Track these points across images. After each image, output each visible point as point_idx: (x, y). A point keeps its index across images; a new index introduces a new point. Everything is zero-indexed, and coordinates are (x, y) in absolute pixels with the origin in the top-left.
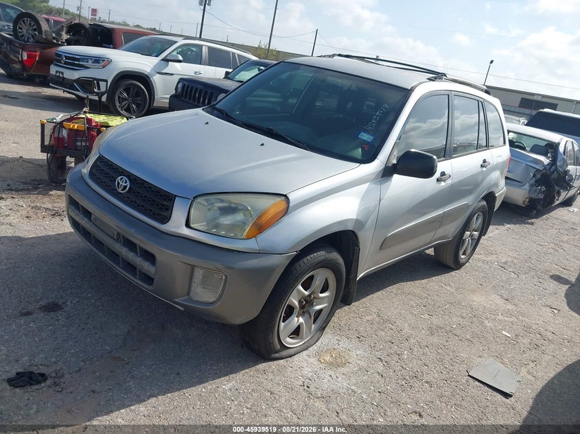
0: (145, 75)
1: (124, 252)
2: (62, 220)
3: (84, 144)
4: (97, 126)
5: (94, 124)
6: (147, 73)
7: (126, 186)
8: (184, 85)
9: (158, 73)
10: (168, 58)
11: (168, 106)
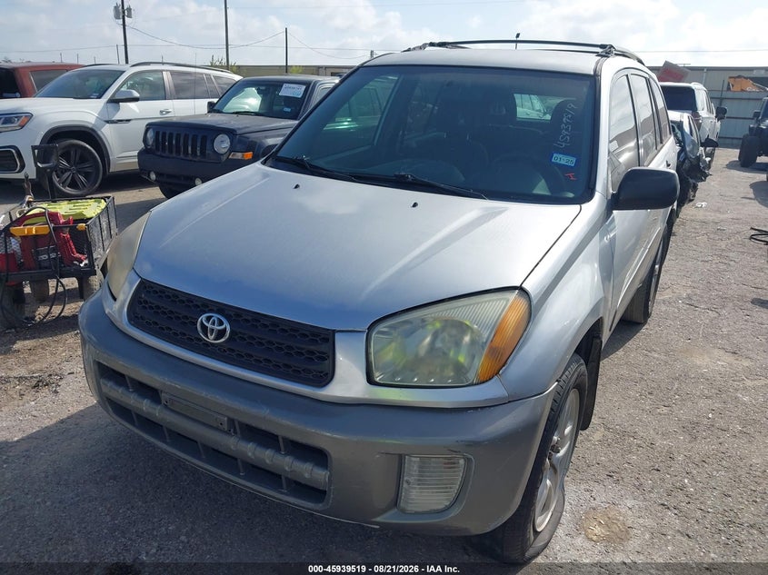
0: (88, 128)
1: (250, 450)
2: (56, 392)
3: (53, 255)
4: (68, 222)
5: (62, 221)
6: (90, 126)
7: (225, 330)
8: (157, 134)
9: (108, 122)
10: (117, 97)
11: (138, 167)
